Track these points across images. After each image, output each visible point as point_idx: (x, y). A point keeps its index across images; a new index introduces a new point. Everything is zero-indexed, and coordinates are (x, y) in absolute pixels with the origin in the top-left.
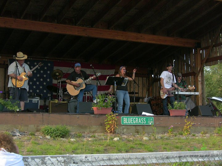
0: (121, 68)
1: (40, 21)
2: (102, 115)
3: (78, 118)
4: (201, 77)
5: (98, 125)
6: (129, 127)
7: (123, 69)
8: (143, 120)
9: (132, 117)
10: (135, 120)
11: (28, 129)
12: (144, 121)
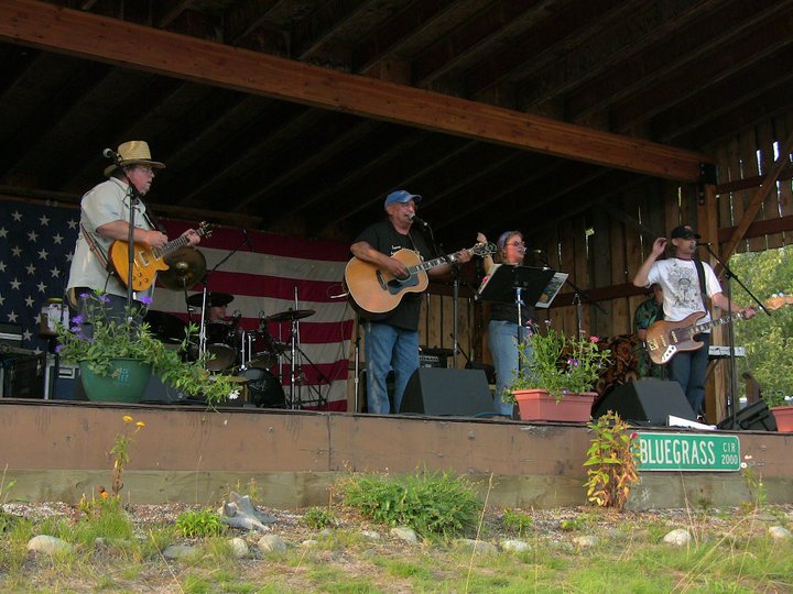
0: (503, 238)
1: (161, 29)
2: (560, 424)
3: (471, 438)
5: (547, 474)
6: (660, 480)
7: (511, 241)
8: (705, 448)
9: (668, 438)
10: (679, 448)
11: (265, 493)
12: (709, 456)
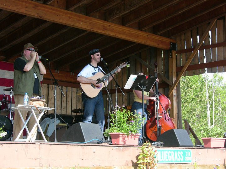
2: (127, 146)
3: (94, 152)
4: (176, 91)
5: (122, 166)
10: (170, 155)
12: (181, 157)
